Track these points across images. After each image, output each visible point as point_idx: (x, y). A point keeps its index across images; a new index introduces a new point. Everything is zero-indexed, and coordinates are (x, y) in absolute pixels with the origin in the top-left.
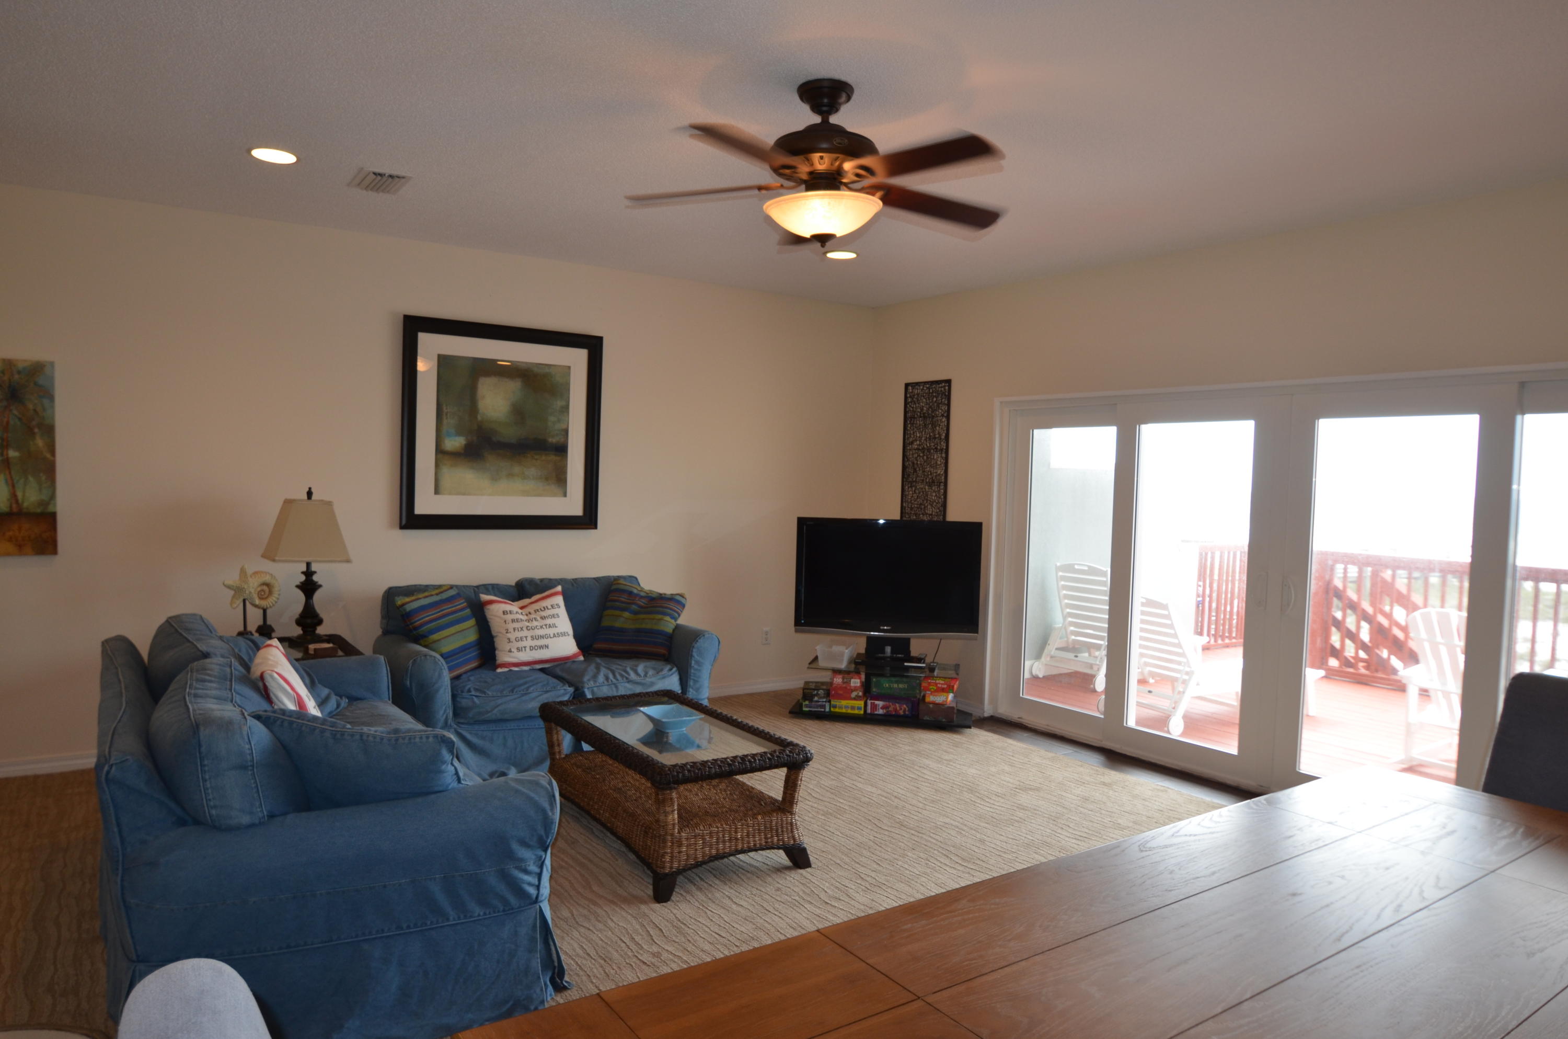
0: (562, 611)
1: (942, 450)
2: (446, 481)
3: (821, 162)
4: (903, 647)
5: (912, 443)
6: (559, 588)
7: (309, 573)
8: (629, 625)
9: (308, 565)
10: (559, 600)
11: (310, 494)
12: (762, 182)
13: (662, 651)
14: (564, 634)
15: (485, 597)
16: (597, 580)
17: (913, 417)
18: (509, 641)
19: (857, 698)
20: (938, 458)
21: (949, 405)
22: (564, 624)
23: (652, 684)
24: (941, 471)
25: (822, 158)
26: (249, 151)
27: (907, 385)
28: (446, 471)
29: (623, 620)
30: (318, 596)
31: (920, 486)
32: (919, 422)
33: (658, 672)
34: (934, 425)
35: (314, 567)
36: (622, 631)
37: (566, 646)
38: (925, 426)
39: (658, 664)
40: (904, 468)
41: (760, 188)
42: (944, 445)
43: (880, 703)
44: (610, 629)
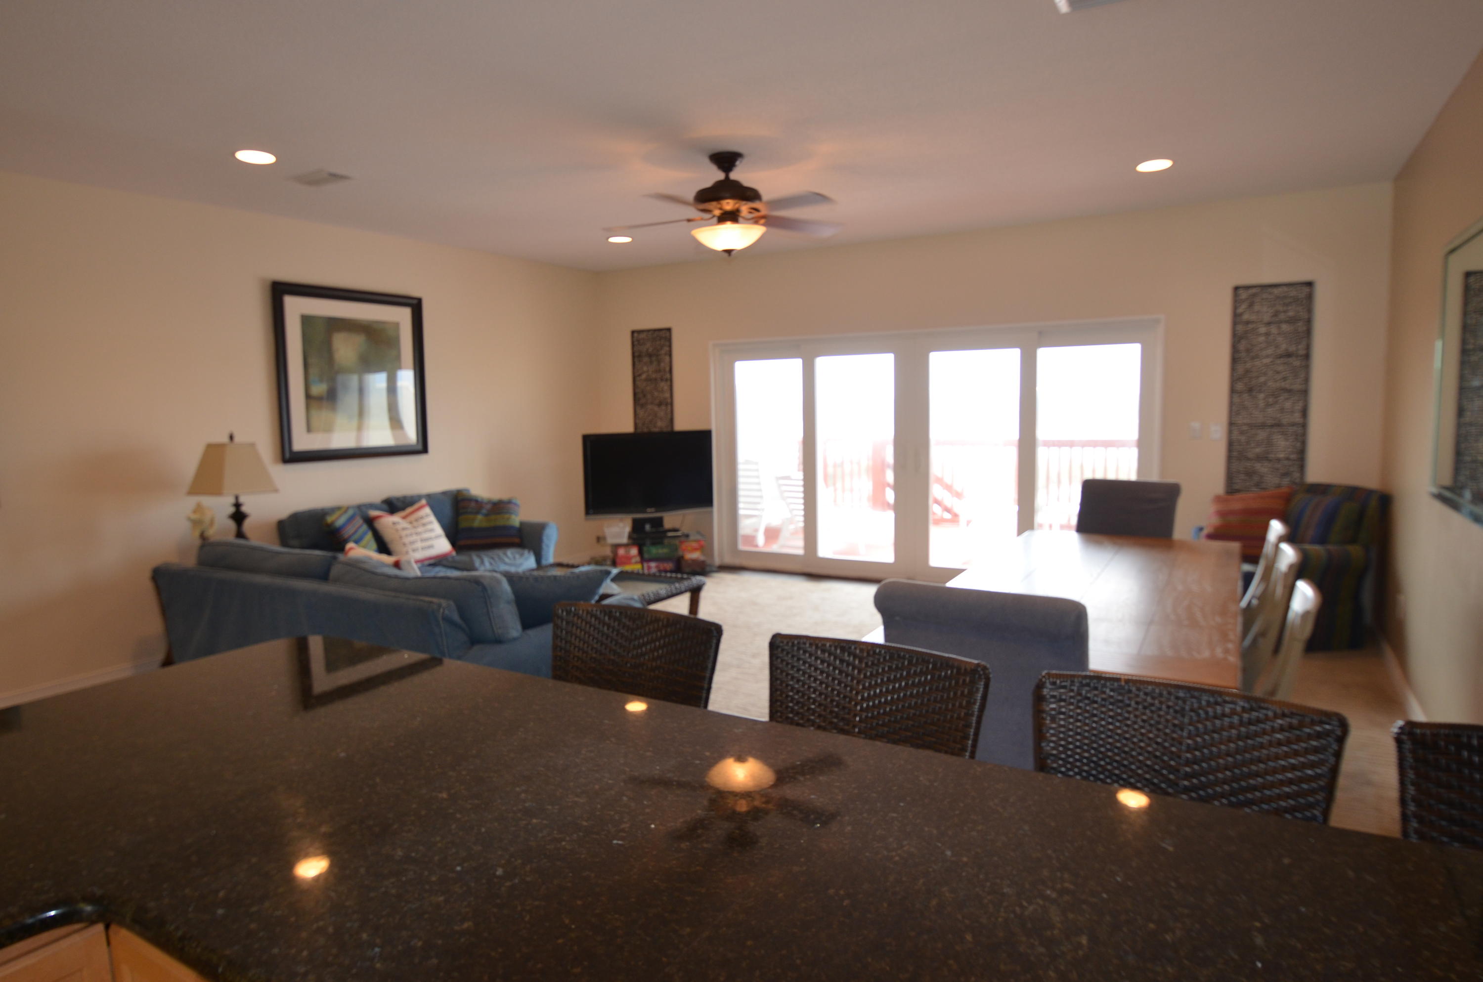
0: (432, 518)
1: (667, 380)
2: (315, 422)
3: (729, 205)
4: (658, 522)
5: (640, 375)
6: (424, 502)
7: (237, 505)
8: (485, 524)
9: (237, 498)
10: (427, 510)
11: (231, 438)
12: (691, 216)
13: (517, 540)
14: (437, 537)
15: (373, 513)
16: (444, 493)
17: (640, 356)
18: (404, 544)
19: (636, 563)
20: (664, 385)
21: (670, 346)
22: (438, 529)
23: (521, 564)
24: (667, 395)
25: (728, 203)
26: (233, 155)
27: (633, 332)
28: (314, 413)
29: (479, 521)
30: (247, 524)
31: (650, 407)
32: (646, 359)
33: (522, 555)
34: (659, 362)
35: (242, 499)
36: (480, 529)
37: (443, 546)
38: (651, 362)
39: (519, 550)
40: (635, 394)
41: (689, 220)
42: (668, 376)
43: (653, 564)
44: (471, 529)
